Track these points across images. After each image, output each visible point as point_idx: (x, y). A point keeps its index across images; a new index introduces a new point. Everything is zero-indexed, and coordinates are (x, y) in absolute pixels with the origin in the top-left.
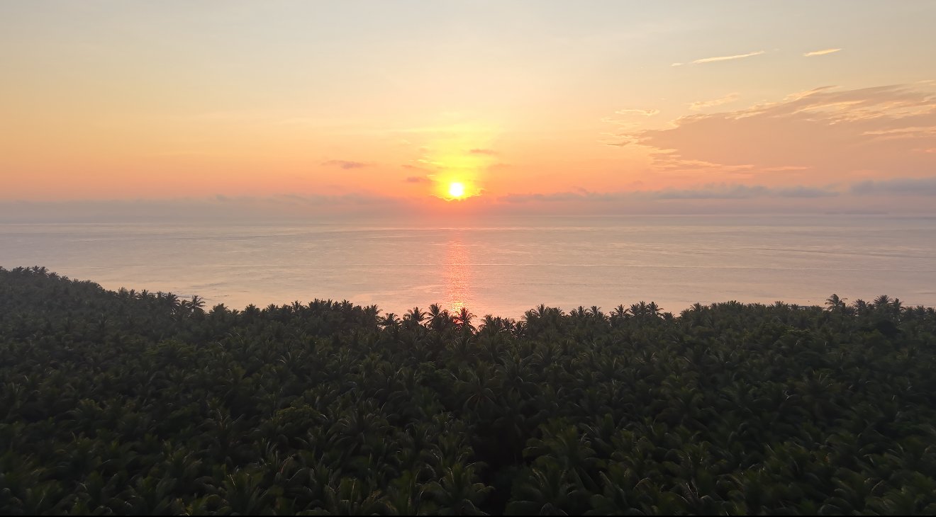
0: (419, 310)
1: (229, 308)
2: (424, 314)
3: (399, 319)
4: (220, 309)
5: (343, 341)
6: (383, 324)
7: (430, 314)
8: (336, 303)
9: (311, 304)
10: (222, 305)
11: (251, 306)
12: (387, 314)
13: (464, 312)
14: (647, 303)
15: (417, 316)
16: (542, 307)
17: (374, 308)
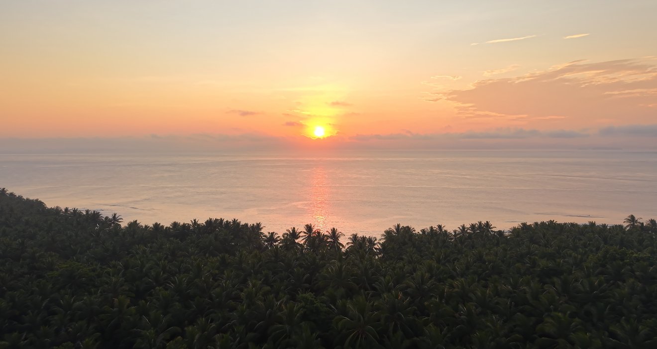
0: (296, 229)
1: (141, 224)
2: (300, 233)
3: (279, 237)
4: (134, 225)
5: (229, 261)
6: (266, 241)
7: (305, 232)
8: (227, 221)
9: (207, 222)
10: (136, 221)
11: (156, 224)
12: (269, 233)
13: (334, 231)
14: (484, 222)
15: (294, 234)
16: (398, 226)
17: (258, 225)
